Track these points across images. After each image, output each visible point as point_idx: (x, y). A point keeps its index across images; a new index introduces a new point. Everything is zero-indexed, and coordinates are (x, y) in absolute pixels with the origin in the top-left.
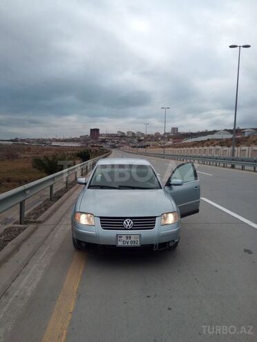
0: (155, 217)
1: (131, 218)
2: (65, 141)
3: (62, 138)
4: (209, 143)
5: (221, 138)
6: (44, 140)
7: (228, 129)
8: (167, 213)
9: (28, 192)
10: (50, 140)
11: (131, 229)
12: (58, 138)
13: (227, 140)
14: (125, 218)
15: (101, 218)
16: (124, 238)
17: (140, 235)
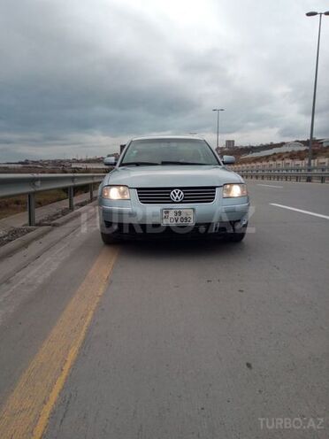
0: (214, 188)
1: (181, 188)
2: (88, 161)
3: (84, 158)
4: (276, 157)
5: (290, 151)
6: (62, 161)
7: (300, 140)
8: (231, 184)
9: (38, 183)
10: (69, 161)
11: (181, 202)
12: (79, 159)
13: (300, 152)
14: (172, 189)
15: (138, 189)
16: (172, 215)
17: (194, 209)
